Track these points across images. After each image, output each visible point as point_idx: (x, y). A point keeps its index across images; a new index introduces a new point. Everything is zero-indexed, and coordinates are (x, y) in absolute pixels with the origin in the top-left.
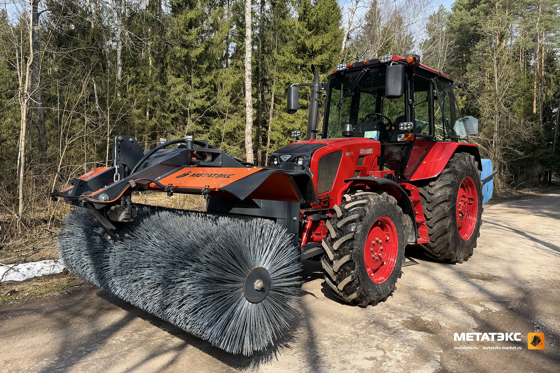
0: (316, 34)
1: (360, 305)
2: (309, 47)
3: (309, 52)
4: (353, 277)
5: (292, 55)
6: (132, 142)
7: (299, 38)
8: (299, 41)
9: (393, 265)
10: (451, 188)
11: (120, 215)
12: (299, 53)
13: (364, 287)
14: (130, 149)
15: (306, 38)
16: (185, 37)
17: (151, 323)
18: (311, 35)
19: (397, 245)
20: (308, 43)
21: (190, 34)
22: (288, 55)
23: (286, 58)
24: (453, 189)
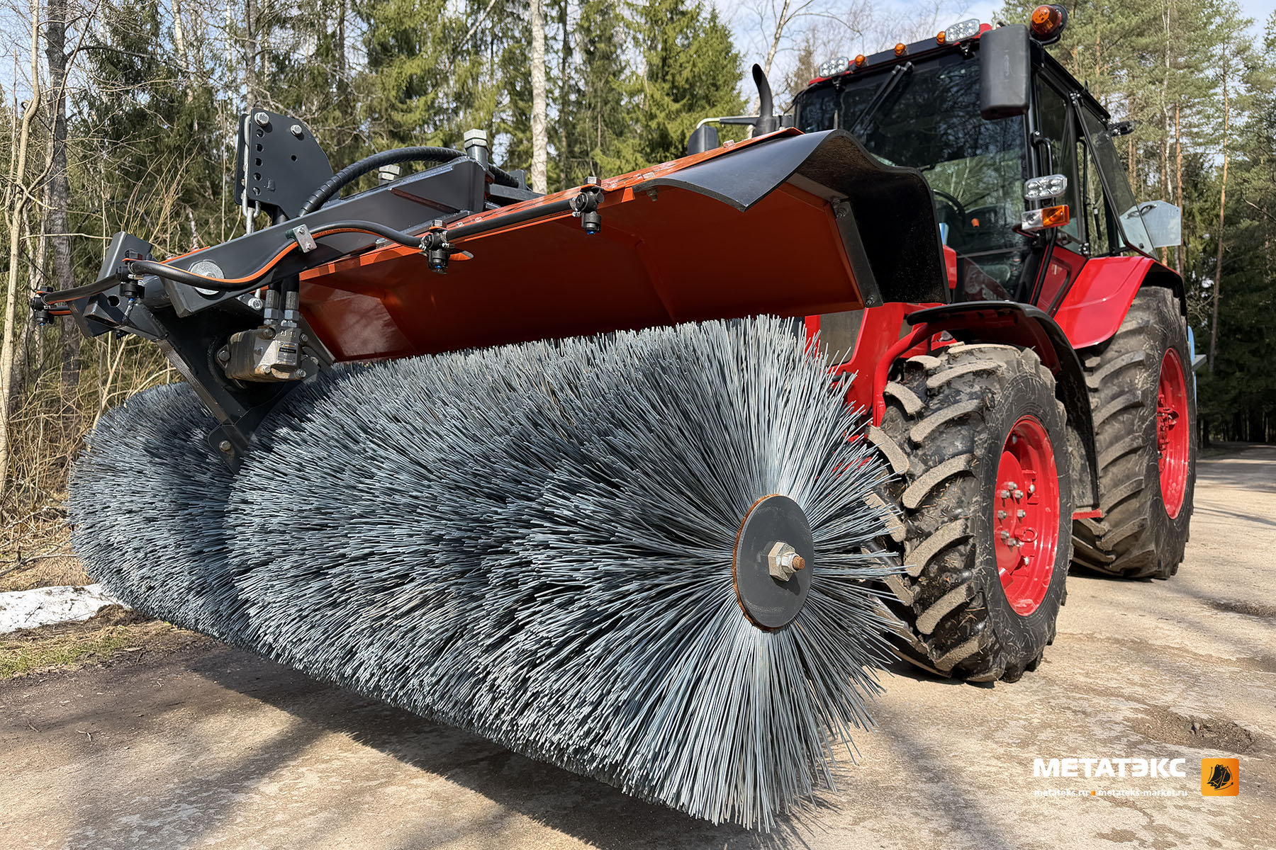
0: (690, 108)
1: (973, 679)
2: (675, 137)
3: (676, 147)
4: (969, 589)
5: (639, 155)
6: (300, 136)
7: (652, 117)
8: (653, 124)
9: (1050, 564)
10: (1147, 370)
11: (261, 353)
12: (652, 151)
13: (996, 623)
14: (294, 158)
15: (668, 117)
16: (397, 117)
17: (356, 738)
18: (678, 112)
19: (1055, 507)
20: (674, 129)
21: (409, 111)
22: (629, 157)
23: (624, 161)
24: (1150, 376)
